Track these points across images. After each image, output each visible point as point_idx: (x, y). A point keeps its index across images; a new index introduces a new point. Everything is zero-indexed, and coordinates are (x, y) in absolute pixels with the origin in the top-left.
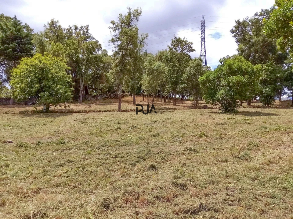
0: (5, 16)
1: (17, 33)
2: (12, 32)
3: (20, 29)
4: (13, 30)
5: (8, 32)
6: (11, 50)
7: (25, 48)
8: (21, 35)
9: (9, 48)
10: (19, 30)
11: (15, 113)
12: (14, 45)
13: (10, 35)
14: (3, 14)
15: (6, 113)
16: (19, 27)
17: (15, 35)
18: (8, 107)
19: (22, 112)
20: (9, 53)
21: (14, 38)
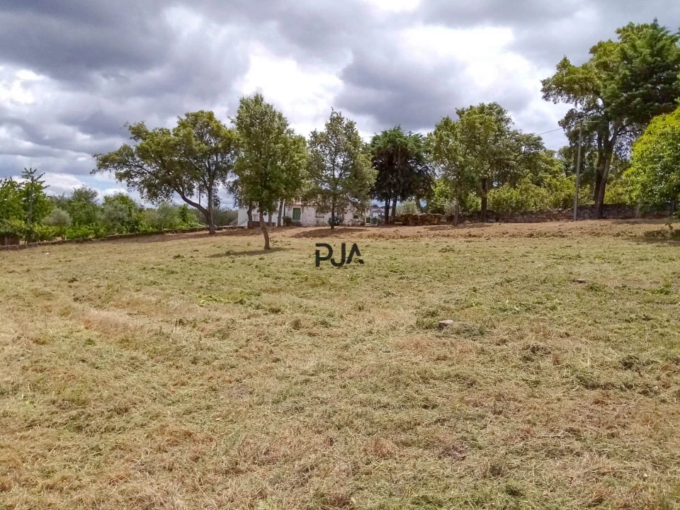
0: (636, 25)
1: (656, 60)
2: (644, 61)
3: (663, 47)
4: (645, 55)
5: (637, 62)
6: (639, 101)
7: (671, 89)
8: (664, 61)
9: (634, 97)
10: (660, 53)
11: (635, 236)
12: (647, 88)
13: (640, 67)
14: (631, 23)
15: (618, 235)
16: (660, 45)
17: (649, 64)
18: (628, 222)
19: (651, 233)
20: (636, 108)
21: (648, 71)
